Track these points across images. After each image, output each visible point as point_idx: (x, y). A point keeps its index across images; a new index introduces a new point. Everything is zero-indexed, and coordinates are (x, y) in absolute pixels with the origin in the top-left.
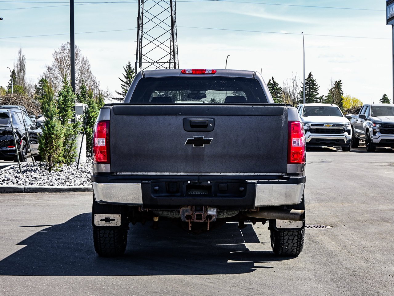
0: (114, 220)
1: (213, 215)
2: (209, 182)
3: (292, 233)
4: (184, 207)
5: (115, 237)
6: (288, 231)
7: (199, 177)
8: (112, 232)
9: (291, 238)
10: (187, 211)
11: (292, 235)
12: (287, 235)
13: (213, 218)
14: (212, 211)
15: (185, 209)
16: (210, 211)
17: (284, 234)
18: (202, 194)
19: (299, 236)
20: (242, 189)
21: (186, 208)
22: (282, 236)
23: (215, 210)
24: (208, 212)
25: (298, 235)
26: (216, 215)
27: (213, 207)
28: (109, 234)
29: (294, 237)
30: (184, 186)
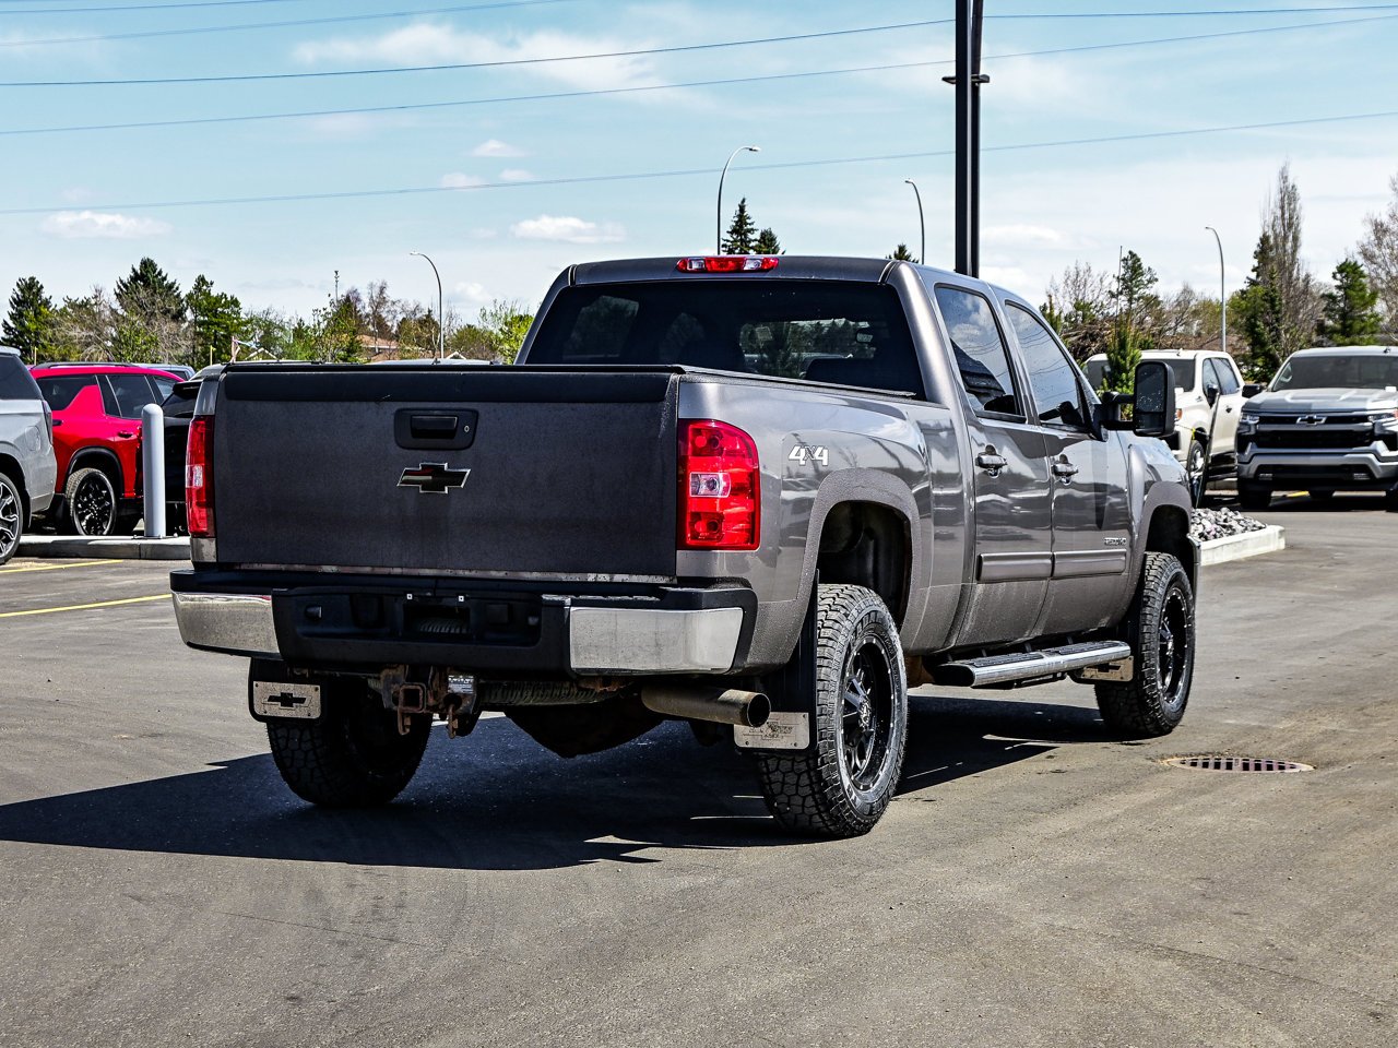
0: (302, 700)
1: (465, 695)
2: (461, 599)
3: (789, 763)
4: (390, 668)
5: (318, 751)
6: (780, 759)
7: (437, 582)
8: (307, 735)
9: (791, 779)
10: (395, 681)
11: (792, 770)
12: (777, 769)
13: (464, 705)
14: (463, 683)
15: (392, 672)
16: (454, 682)
17: (767, 766)
18: (452, 631)
19: (812, 774)
20: (532, 621)
21: (394, 671)
22: (764, 773)
23: (470, 679)
24: (450, 686)
25: (808, 772)
26: (472, 696)
27: (463, 670)
28: (300, 740)
29: (799, 775)
30: (399, 608)
